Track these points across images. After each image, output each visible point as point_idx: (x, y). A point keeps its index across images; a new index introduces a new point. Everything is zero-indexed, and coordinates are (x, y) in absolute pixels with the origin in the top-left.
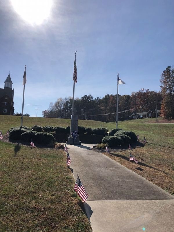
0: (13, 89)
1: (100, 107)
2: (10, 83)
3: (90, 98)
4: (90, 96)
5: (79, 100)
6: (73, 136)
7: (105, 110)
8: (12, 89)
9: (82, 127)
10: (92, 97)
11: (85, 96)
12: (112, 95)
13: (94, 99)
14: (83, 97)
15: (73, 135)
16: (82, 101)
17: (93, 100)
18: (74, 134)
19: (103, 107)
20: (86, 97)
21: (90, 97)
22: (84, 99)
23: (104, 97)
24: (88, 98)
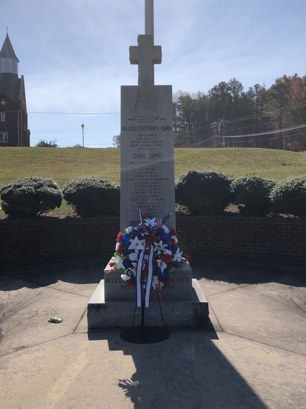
0: (23, 76)
1: (264, 112)
2: (10, 61)
3: (234, 88)
4: (234, 82)
5: (204, 96)
6: (127, 263)
7: (280, 119)
8: (20, 77)
9: (214, 174)
10: (241, 85)
11: (220, 84)
12: (295, 78)
13: (246, 90)
14: (215, 89)
15: (132, 257)
16: (212, 99)
17: (243, 94)
18: (137, 244)
19: (271, 110)
20: (223, 86)
21: (236, 86)
22: (219, 93)
23: (274, 83)
24: (229, 89)
